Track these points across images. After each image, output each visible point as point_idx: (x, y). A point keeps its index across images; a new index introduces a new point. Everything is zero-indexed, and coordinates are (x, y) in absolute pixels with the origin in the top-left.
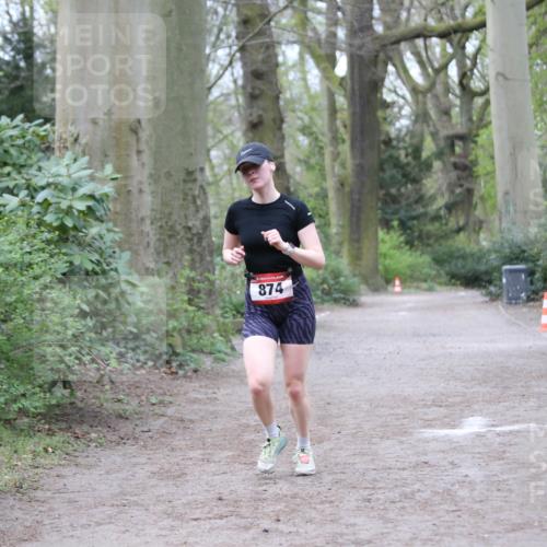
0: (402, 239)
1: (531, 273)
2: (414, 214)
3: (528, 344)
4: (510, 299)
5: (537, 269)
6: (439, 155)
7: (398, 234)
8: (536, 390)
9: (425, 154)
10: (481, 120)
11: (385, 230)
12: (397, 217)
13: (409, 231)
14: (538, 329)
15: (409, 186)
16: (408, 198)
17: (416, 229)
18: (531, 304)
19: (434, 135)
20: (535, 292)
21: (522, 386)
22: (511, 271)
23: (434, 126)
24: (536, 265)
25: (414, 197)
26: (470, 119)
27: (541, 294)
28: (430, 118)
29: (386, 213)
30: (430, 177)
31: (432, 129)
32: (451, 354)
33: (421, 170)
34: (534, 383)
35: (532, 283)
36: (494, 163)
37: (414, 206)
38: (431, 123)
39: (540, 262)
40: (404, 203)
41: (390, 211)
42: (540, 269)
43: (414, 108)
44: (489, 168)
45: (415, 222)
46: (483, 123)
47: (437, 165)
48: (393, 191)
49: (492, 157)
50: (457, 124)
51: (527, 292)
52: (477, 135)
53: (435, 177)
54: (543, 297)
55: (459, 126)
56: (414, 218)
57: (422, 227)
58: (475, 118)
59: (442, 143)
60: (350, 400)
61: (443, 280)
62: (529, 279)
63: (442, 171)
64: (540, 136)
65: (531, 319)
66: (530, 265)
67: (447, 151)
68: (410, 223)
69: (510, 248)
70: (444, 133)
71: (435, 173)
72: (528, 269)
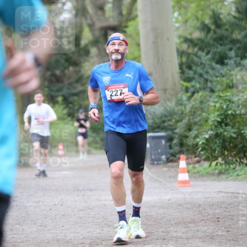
0: (65, 111)
1: (170, 139)
2: (75, 91)
3: (167, 197)
4: (153, 160)
5: (174, 136)
6: (95, 42)
7: (62, 107)
8: (175, 235)
9: (83, 42)
10: (129, 13)
11: (52, 104)
12: (60, 93)
13: (71, 105)
14: (176, 185)
15: (71, 68)
16: (70, 78)
17: (76, 103)
18: (170, 164)
19: (91, 26)
20: (173, 155)
21: (163, 232)
22: (153, 138)
23: (91, 19)
24: (174, 133)
25: (74, 77)
26: (121, 14)
27: (178, 156)
28: (88, 12)
29: (52, 90)
30: (88, 61)
31: (89, 21)
32: (105, 205)
33: (80, 55)
34: (172, 229)
35: (171, 147)
36: (139, 50)
37: (75, 85)
38: (88, 16)
39: (177, 131)
40: (66, 82)
41: (54, 88)
42: (177, 136)
43: (75, 3)
44: (136, 54)
45: (76, 98)
46: (131, 16)
47: (94, 51)
48: (58, 72)
49: (138, 45)
50: (110, 17)
51: (166, 155)
52: (126, 27)
53: (92, 61)
54: (179, 158)
55: (111, 20)
56: (75, 95)
57: (81, 102)
58: (124, 12)
59: (97, 33)
60: (22, 244)
61: (98, 145)
62: (168, 144)
63: (98, 56)
64: (178, 28)
65: (170, 177)
66: (169, 133)
67: (102, 39)
68: (71, 99)
69: (153, 119)
70: (99, 25)
71: (92, 57)
72: (168, 136)
